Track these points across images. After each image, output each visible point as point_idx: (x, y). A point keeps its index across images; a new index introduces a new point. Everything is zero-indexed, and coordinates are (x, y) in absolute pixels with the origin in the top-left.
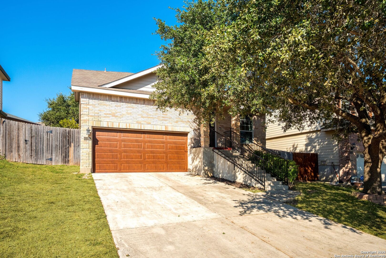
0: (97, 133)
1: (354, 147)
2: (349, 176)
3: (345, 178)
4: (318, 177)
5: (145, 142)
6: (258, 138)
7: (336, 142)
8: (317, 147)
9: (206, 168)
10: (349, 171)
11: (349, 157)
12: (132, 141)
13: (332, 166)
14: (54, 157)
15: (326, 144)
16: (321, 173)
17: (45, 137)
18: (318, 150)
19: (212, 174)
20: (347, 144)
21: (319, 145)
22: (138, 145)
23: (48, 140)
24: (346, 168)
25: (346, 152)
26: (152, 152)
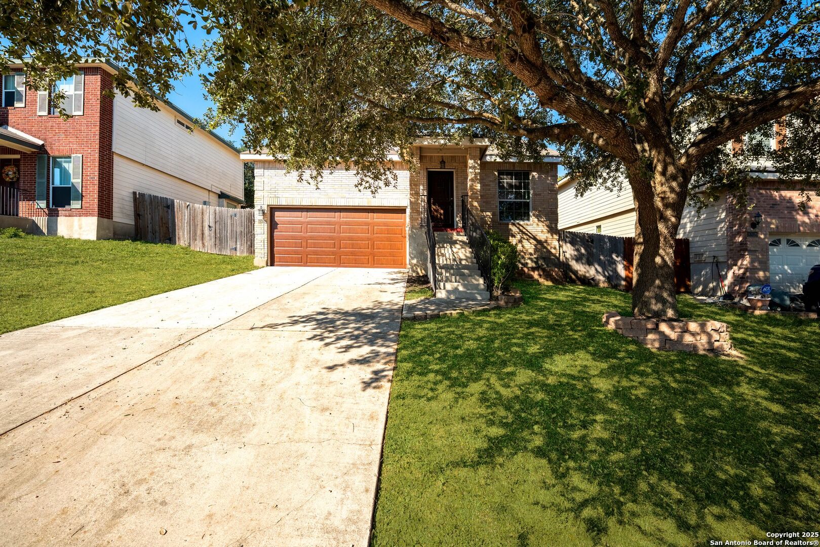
0: (277, 214)
1: (758, 223)
2: (744, 285)
3: (737, 288)
4: (689, 286)
5: (341, 224)
6: (540, 211)
7: (722, 213)
8: (689, 225)
9: (415, 261)
10: (744, 274)
11: (746, 244)
12: (321, 223)
13: (715, 265)
14: (238, 246)
15: (704, 219)
16: (695, 278)
17: (229, 221)
18: (690, 232)
19: (423, 272)
20: (741, 217)
21: (691, 222)
22: (330, 229)
23: (232, 225)
24: (740, 268)
25: (738, 233)
26: (350, 239)
